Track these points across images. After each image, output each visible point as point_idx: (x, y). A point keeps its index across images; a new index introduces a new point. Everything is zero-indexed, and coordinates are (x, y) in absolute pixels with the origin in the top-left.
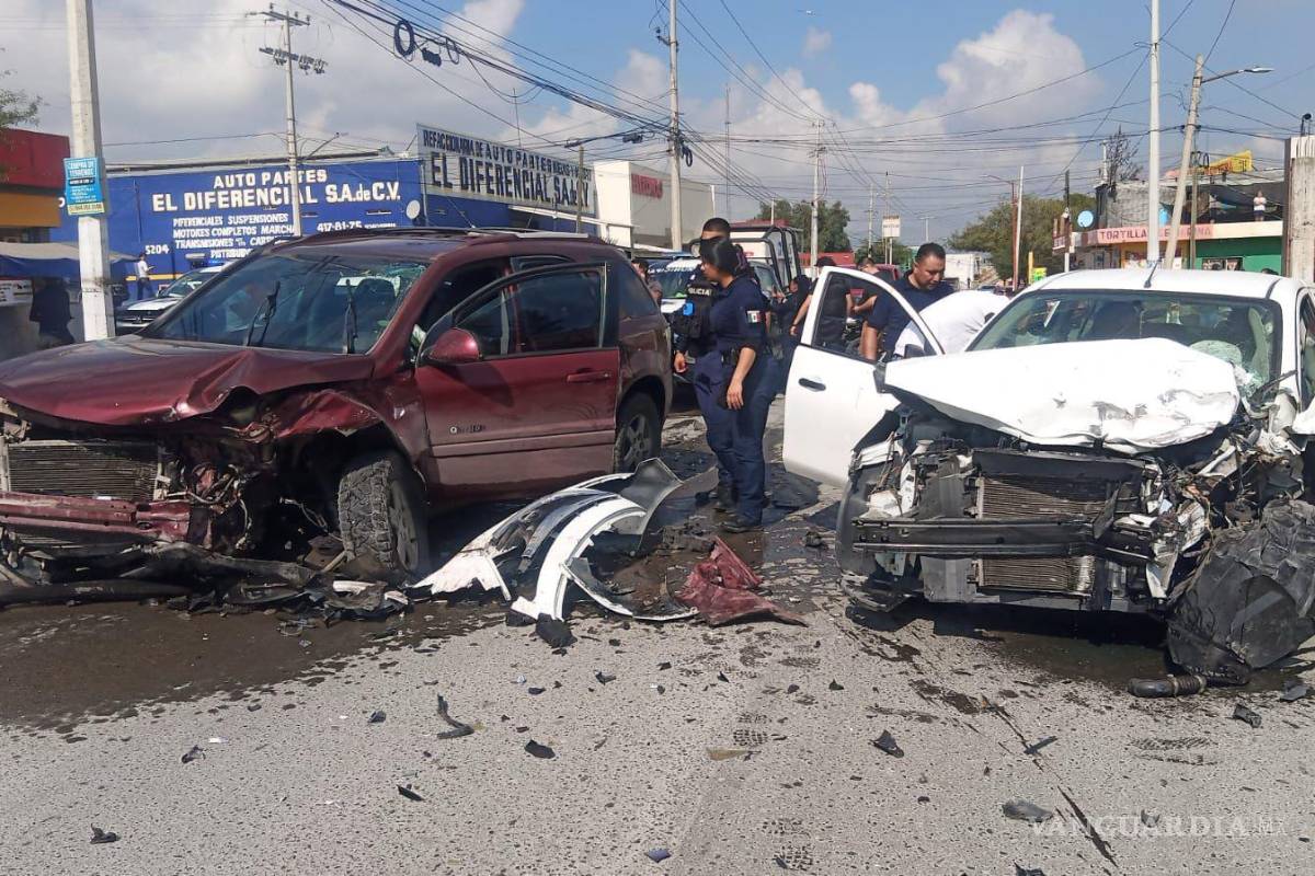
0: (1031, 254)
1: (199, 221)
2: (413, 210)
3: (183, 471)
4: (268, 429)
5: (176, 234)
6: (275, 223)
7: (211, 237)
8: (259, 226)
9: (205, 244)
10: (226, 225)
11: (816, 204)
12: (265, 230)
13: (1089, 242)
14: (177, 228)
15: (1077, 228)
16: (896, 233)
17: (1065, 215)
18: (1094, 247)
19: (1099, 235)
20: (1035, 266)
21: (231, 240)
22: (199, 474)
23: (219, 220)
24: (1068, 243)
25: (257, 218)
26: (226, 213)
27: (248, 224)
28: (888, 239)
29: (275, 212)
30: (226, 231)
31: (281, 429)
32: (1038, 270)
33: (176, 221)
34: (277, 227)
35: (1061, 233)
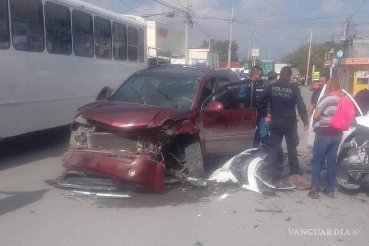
0: (314, 66)
3: (145, 143)
4: (173, 132)
11: (231, 42)
13: (342, 63)
15: (337, 57)
16: (257, 54)
17: (332, 52)
18: (343, 65)
19: (347, 61)
20: (315, 71)
22: (148, 144)
24: (332, 63)
28: (254, 57)
31: (176, 132)
32: (316, 73)
35: (329, 58)
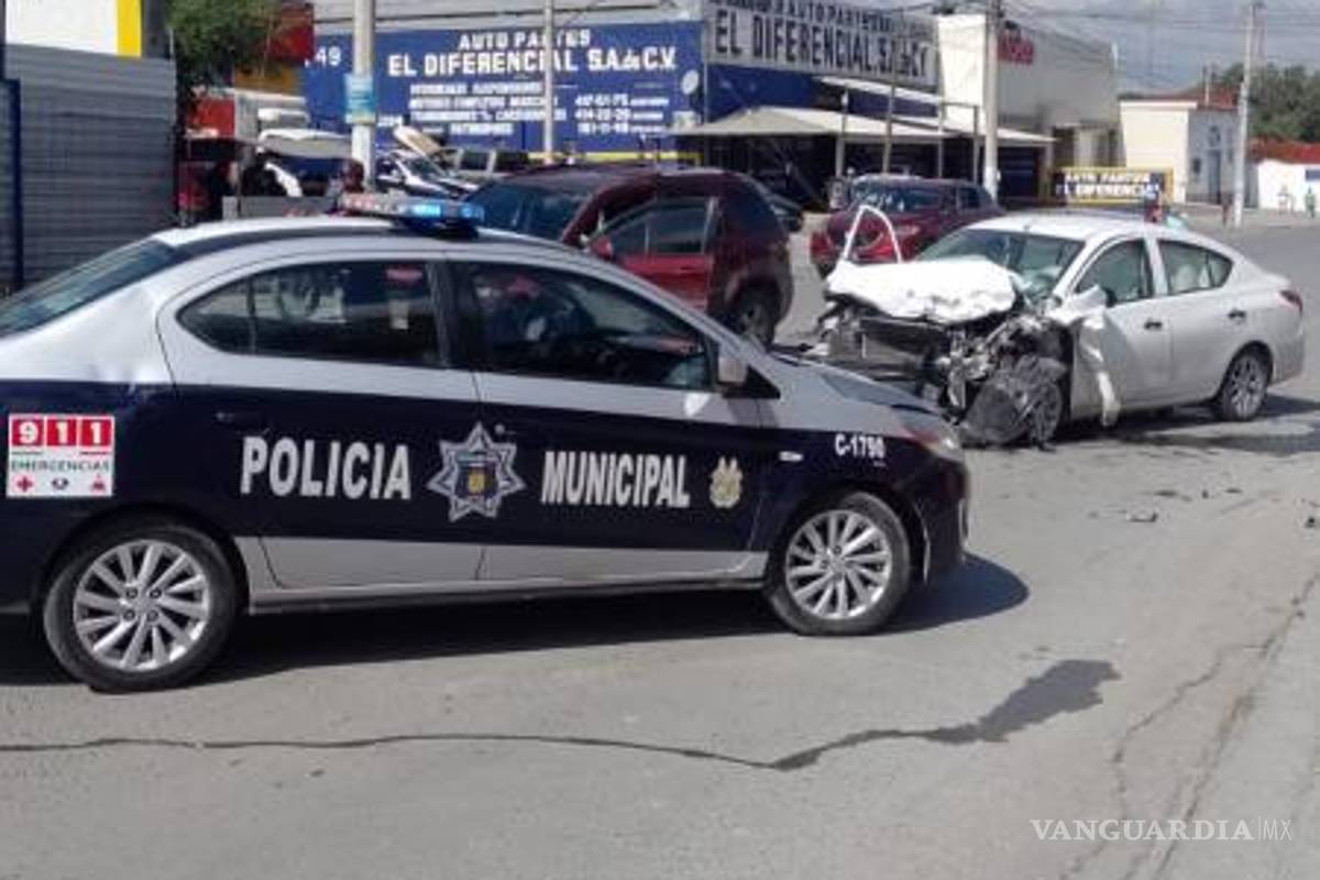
1: (439, 88)
2: (690, 83)
5: (414, 103)
6: (527, 95)
7: (452, 109)
8: (507, 97)
9: (444, 117)
10: (470, 94)
12: (514, 102)
14: (415, 96)
21: (474, 113)
23: (462, 88)
25: (505, 88)
26: (470, 81)
27: (495, 94)
29: (529, 81)
30: (470, 102)
33: (415, 89)
34: (529, 99)
